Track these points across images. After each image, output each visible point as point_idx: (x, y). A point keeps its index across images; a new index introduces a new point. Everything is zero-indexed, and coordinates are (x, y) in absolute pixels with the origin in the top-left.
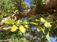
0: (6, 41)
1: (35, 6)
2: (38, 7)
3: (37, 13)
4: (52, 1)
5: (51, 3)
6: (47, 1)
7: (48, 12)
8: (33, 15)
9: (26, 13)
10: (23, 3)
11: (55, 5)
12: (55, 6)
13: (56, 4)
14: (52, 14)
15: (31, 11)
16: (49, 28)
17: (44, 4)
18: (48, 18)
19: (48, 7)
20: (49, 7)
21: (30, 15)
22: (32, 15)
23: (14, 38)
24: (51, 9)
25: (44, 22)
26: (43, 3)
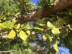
0: (6, 53)
1: (41, 7)
2: (45, 9)
3: (44, 16)
4: (62, 1)
5: (61, 4)
6: (56, 1)
7: (58, 15)
8: (39, 19)
9: (30, 16)
10: (28, 3)
11: (66, 6)
12: (66, 8)
13: (67, 4)
14: (62, 18)
15: (36, 13)
16: (57, 35)
17: (52, 5)
18: (57, 22)
19: (57, 8)
20: (59, 9)
21: (36, 19)
22: (37, 19)
23: (17, 49)
24: (61, 11)
25: (52, 27)
26: (51, 3)
